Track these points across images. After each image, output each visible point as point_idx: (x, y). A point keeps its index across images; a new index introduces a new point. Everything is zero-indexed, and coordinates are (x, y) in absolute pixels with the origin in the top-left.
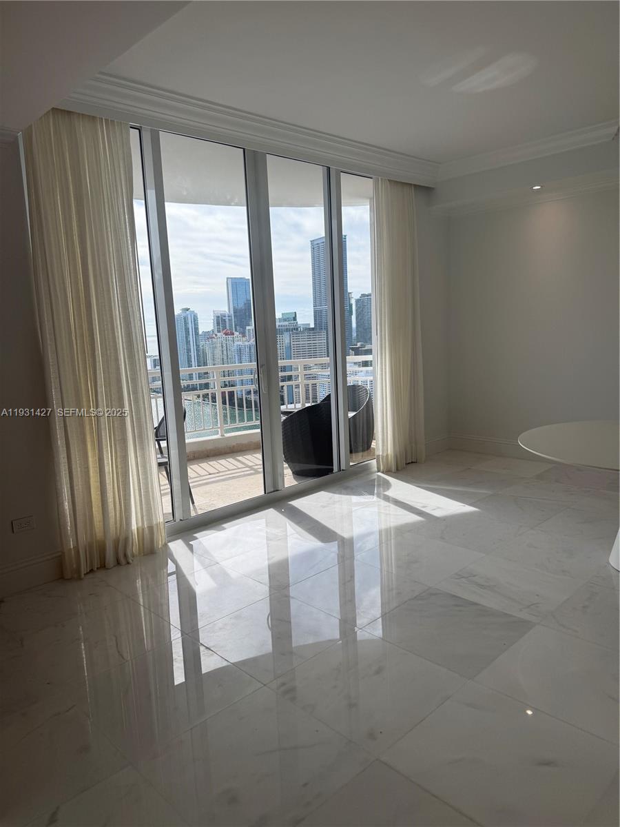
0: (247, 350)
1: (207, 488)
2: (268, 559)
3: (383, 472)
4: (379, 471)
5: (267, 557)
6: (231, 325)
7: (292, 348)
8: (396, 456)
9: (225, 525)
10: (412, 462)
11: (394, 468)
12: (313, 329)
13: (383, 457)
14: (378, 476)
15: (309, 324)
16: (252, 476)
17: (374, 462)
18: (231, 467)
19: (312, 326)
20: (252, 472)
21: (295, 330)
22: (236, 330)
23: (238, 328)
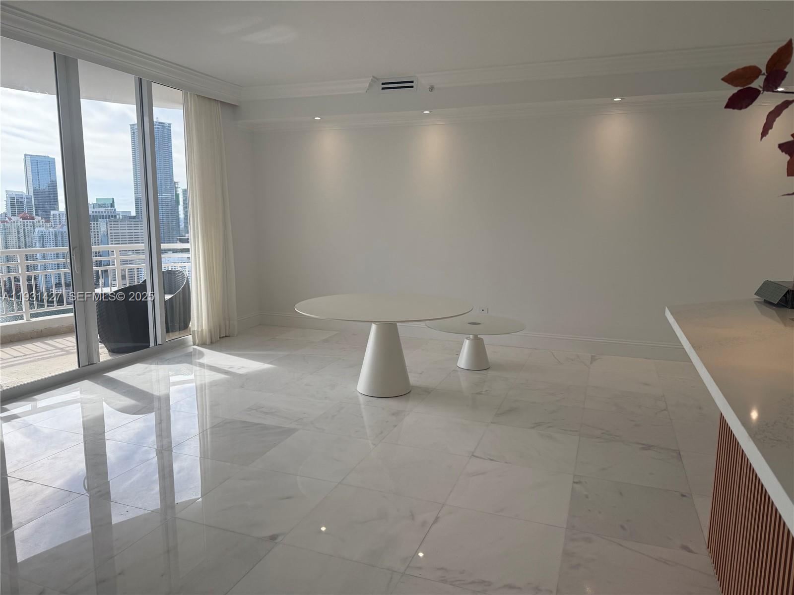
0: (52, 237)
1: (13, 369)
2: (83, 417)
3: (198, 345)
4: (194, 345)
5: (81, 416)
6: (30, 209)
7: (110, 237)
8: (210, 331)
9: (36, 397)
10: (226, 336)
11: (208, 341)
12: (134, 217)
13: (198, 332)
14: (193, 348)
15: (130, 212)
16: (64, 357)
17: (190, 337)
18: (39, 350)
19: (134, 214)
20: (64, 353)
21: (112, 217)
22: (37, 214)
23: (40, 212)
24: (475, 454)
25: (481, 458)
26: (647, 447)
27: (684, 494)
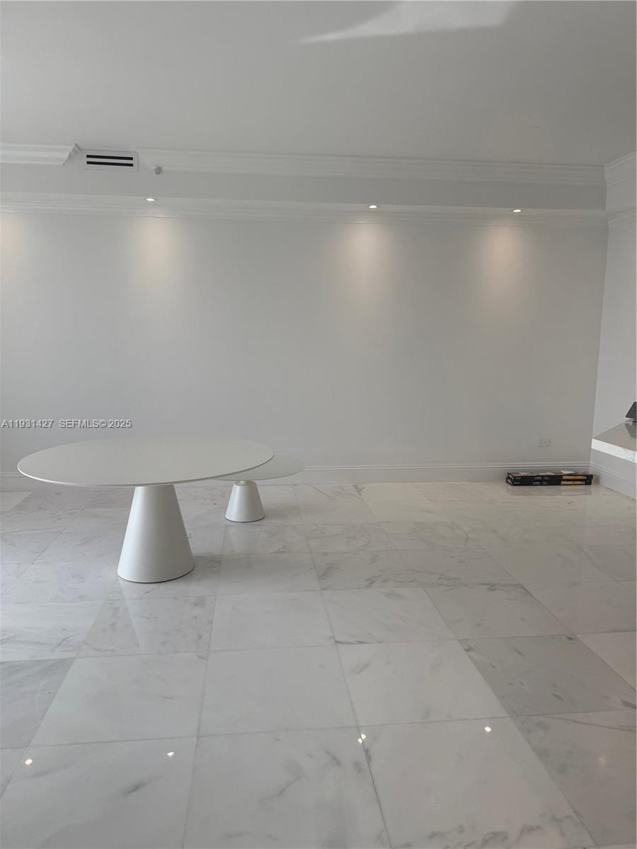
24: (337, 639)
25: (348, 643)
26: (492, 587)
27: (571, 636)
